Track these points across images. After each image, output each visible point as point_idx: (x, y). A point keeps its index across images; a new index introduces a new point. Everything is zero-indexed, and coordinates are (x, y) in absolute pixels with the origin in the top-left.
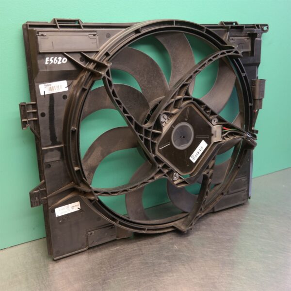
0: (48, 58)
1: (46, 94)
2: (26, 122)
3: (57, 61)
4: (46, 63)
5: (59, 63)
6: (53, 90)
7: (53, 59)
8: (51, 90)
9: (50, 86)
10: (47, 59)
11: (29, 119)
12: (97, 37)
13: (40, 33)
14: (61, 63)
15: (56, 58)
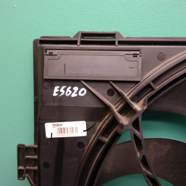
0: (58, 87)
1: (53, 136)
2: (23, 170)
3: (70, 92)
4: (55, 94)
5: (74, 95)
6: (64, 133)
7: (65, 90)
8: (61, 133)
9: (60, 127)
10: (56, 89)
11: (27, 167)
12: (139, 59)
13: (48, 51)
14: (76, 95)
15: (70, 88)
